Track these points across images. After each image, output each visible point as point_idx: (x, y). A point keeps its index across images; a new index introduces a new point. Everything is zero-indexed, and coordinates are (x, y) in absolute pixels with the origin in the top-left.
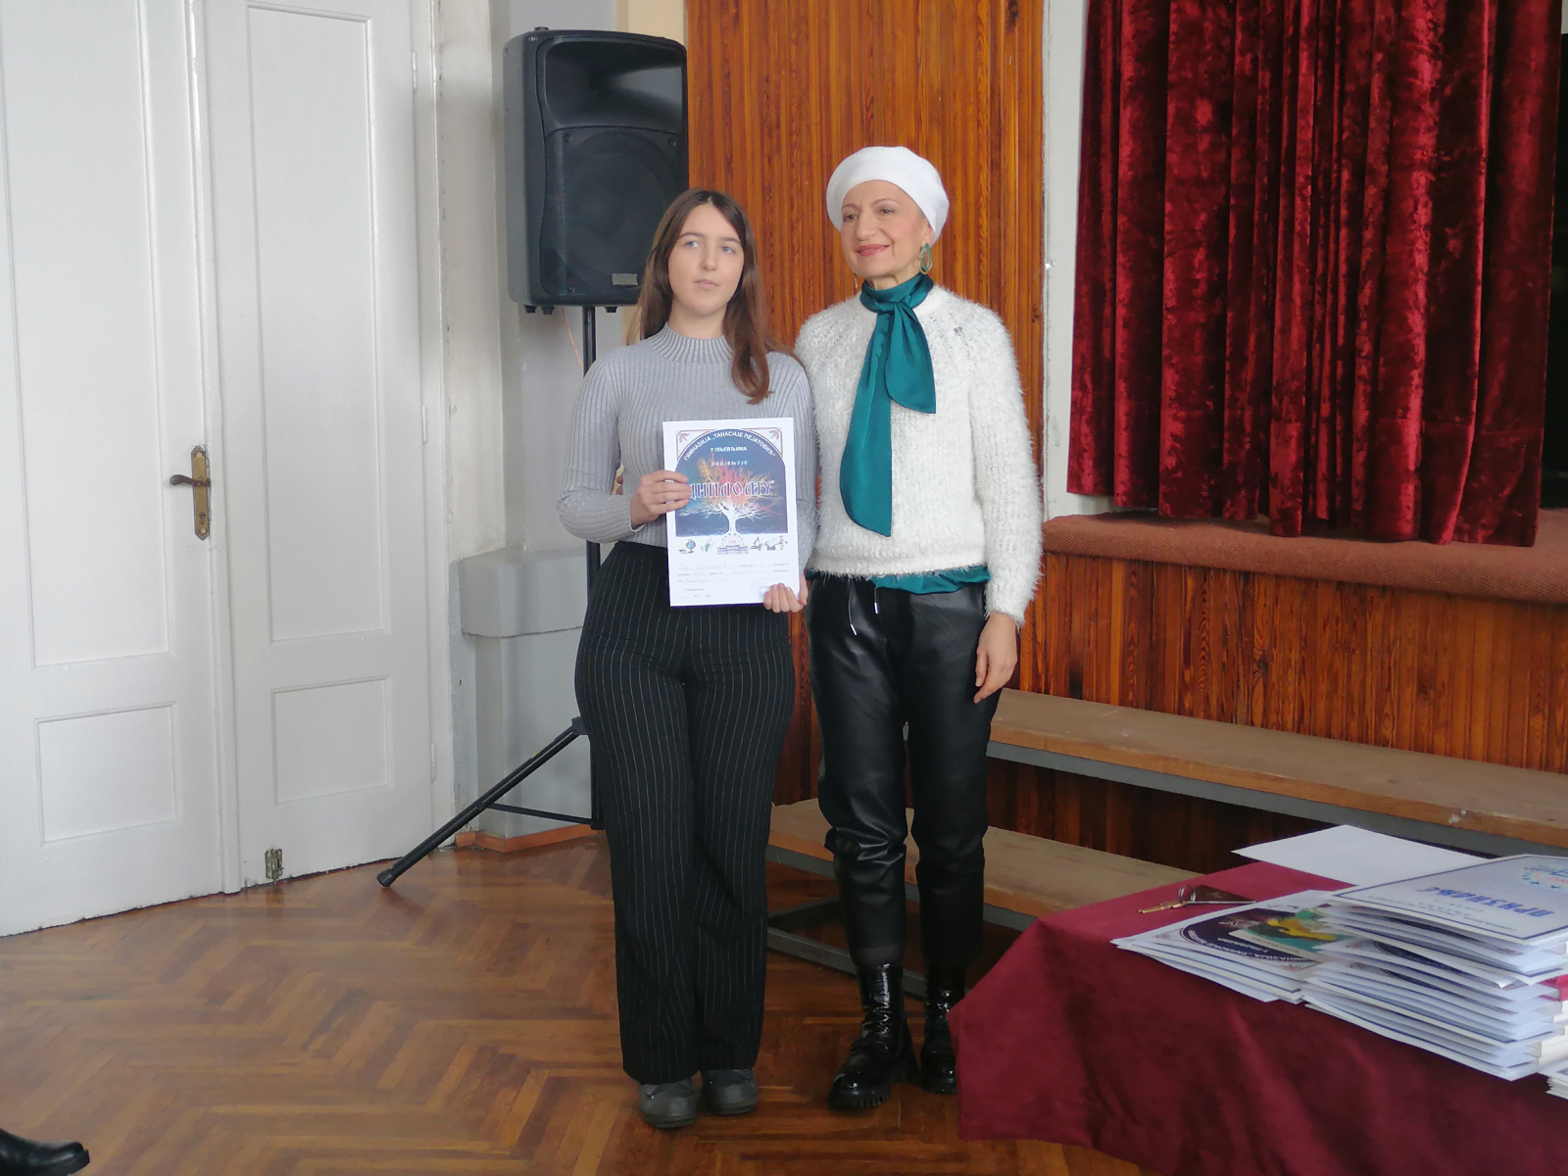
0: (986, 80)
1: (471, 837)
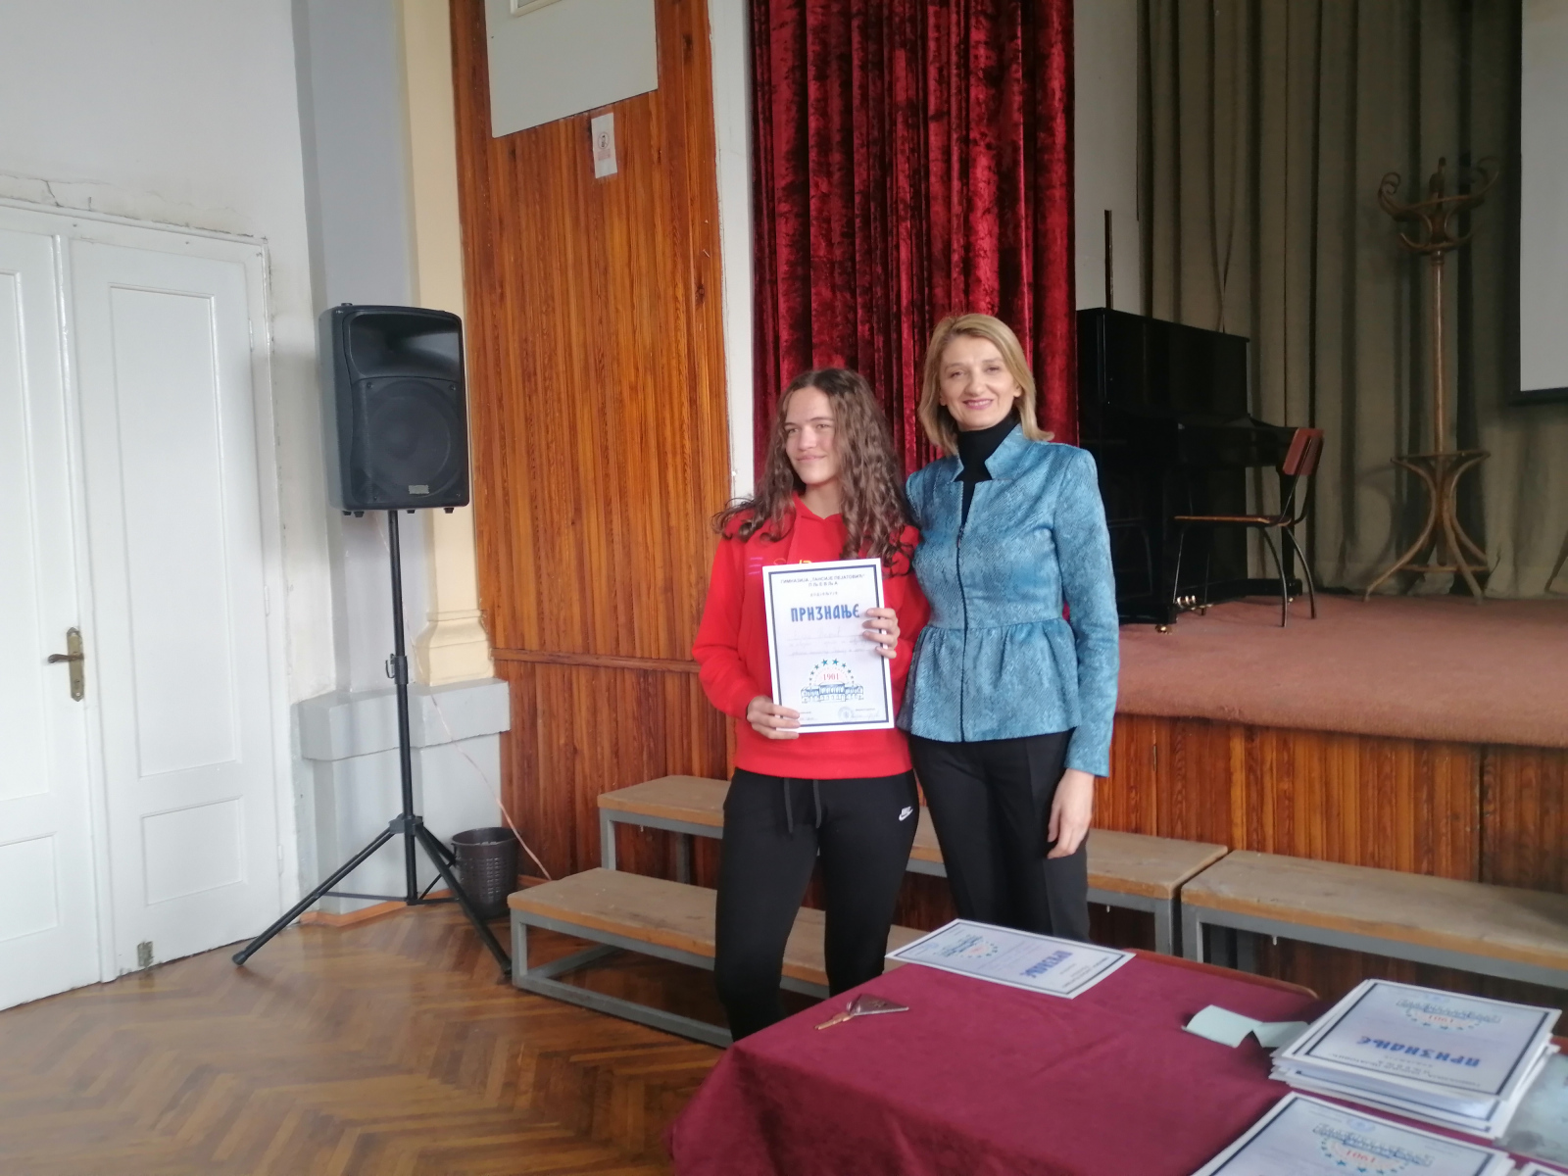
0: (683, 342)
1: (314, 915)
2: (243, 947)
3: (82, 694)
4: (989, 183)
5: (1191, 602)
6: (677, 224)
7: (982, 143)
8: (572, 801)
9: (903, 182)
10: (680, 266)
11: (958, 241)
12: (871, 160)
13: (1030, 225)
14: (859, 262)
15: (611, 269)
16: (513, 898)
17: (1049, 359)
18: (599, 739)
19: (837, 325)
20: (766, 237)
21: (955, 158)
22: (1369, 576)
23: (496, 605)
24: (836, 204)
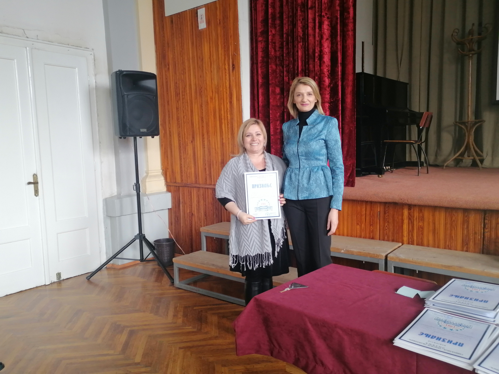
0: (228, 83)
1: (111, 265)
2: (89, 274)
3: (38, 194)
4: (328, 30)
5: (388, 168)
6: (226, 44)
7: (326, 17)
8: (191, 230)
9: (300, 30)
10: (227, 59)
11: (318, 49)
12: (289, 23)
13: (341, 44)
14: (285, 57)
15: (204, 59)
16: (174, 260)
17: (347, 88)
18: (200, 211)
19: (277, 77)
20: (254, 49)
21: (317, 21)
22: (445, 161)
23: (167, 168)
24: (277, 38)
